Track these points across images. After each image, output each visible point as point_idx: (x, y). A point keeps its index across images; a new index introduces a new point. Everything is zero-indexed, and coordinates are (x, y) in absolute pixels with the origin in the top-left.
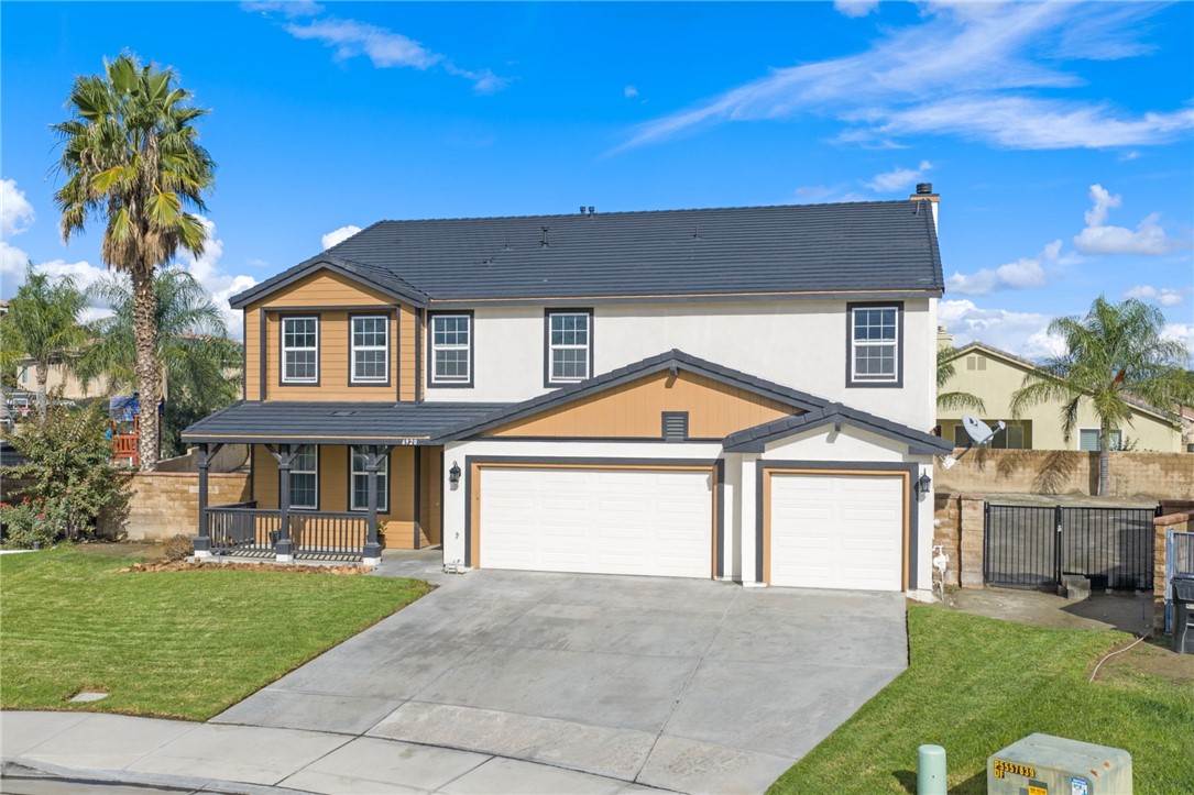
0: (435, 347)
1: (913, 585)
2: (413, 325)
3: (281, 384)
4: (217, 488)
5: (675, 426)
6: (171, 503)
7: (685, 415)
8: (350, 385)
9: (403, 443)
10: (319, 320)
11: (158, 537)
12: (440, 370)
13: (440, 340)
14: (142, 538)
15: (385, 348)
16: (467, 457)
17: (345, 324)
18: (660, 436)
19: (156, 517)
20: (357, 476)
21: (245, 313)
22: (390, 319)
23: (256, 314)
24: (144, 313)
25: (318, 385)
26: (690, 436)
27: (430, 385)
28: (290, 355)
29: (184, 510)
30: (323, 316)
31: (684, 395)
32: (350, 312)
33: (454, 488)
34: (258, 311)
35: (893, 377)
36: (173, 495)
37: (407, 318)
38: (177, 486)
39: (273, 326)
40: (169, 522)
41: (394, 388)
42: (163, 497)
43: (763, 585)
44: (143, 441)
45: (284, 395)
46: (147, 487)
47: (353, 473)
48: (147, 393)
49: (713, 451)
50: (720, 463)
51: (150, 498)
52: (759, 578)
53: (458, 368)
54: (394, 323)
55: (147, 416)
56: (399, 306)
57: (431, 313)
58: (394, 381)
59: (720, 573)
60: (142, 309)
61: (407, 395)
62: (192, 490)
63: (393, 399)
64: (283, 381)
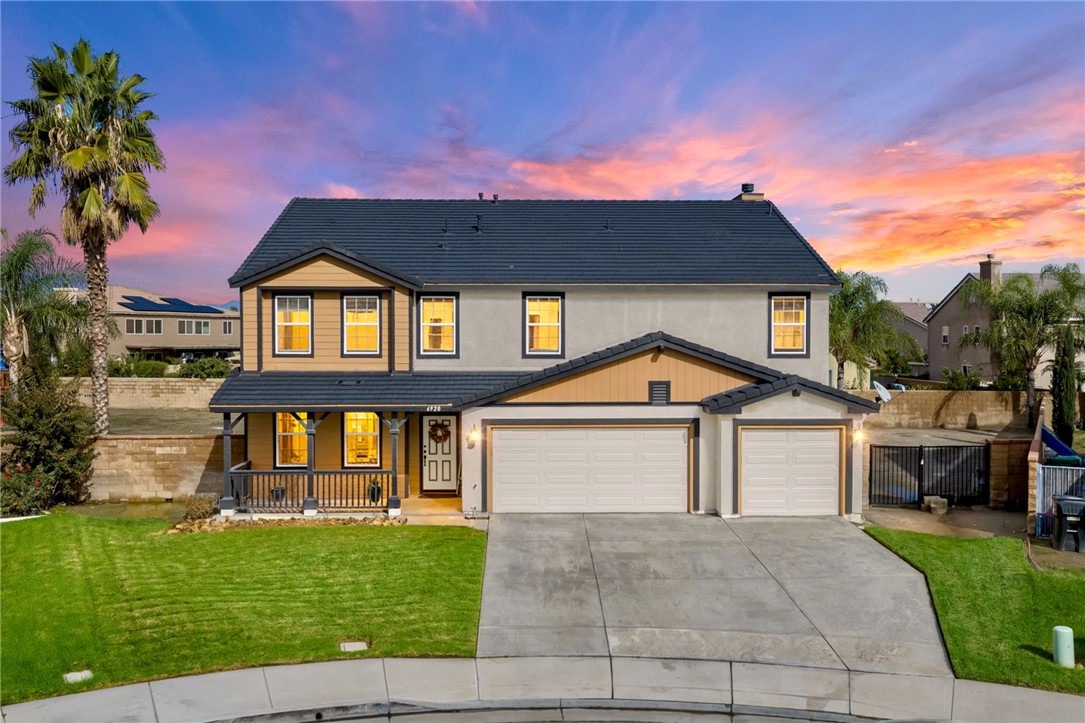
0: (423, 324)
1: (849, 510)
2: (407, 305)
3: (274, 355)
4: (185, 449)
5: (659, 392)
6: (137, 464)
7: (667, 384)
8: (343, 356)
9: (428, 410)
10: (312, 298)
11: (125, 497)
14: (108, 498)
15: (377, 324)
16: (483, 420)
17: (338, 303)
18: (647, 400)
19: (122, 477)
20: (348, 436)
21: (241, 291)
22: (380, 298)
23: (251, 295)
24: (99, 284)
25: (312, 356)
26: (672, 400)
27: (419, 356)
29: (150, 470)
30: (315, 296)
31: (667, 368)
32: (341, 293)
34: (255, 290)
35: (802, 350)
36: (139, 456)
37: (401, 299)
38: (143, 448)
39: (267, 303)
40: (136, 483)
41: (385, 358)
42: (128, 459)
43: (736, 516)
45: (278, 365)
46: (111, 449)
47: (346, 434)
48: (101, 360)
49: (690, 412)
50: (696, 422)
51: (114, 460)
52: (735, 510)
54: (385, 303)
55: (102, 382)
56: (394, 288)
57: (419, 295)
58: (385, 353)
59: (696, 507)
60: (98, 281)
61: (401, 365)
62: (159, 451)
63: (385, 368)
64: (277, 352)
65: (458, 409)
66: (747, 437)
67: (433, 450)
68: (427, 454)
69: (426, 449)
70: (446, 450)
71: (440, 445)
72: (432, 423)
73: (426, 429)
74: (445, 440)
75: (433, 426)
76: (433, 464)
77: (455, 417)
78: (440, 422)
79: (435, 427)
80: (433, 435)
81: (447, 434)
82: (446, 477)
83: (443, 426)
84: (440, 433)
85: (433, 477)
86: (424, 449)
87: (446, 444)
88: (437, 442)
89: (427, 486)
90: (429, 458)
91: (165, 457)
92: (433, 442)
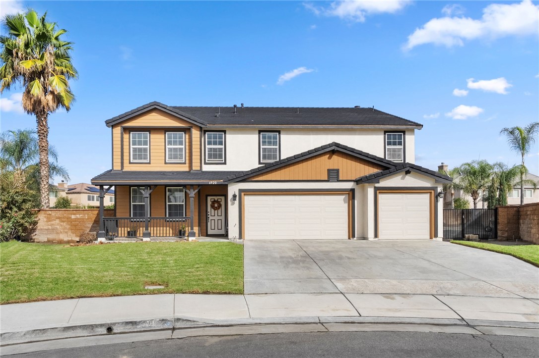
0: (207, 146)
1: (436, 236)
2: (199, 136)
3: (130, 163)
4: (86, 215)
5: (333, 175)
6: (62, 223)
7: (338, 171)
8: (166, 163)
9: (210, 183)
10: (150, 133)
11: (55, 240)
12: (210, 156)
13: (209, 143)
14: (46, 240)
15: (183, 147)
16: (239, 189)
17: (163, 136)
18: (327, 179)
19: (53, 230)
20: (169, 205)
21: (112, 128)
22: (185, 134)
23: (118, 130)
25: (149, 163)
26: (340, 179)
27: (205, 163)
28: (135, 150)
29: (68, 227)
31: (337, 162)
32: (165, 130)
33: (233, 204)
34: (119, 128)
35: (402, 161)
36: (63, 219)
37: (196, 133)
38: (65, 215)
39: (126, 136)
40: (61, 232)
41: (187, 165)
42: (57, 221)
43: (377, 239)
44: (43, 195)
45: (132, 168)
46: (49, 216)
47: (167, 203)
48: (45, 172)
49: (349, 185)
50: (353, 190)
51: (50, 221)
52: (376, 236)
53: (219, 156)
54: (187, 136)
55: (45, 183)
56: (192, 127)
57: (205, 131)
58: (187, 162)
60: (42, 132)
61: (196, 167)
62: (73, 217)
63: (187, 169)
64: (131, 161)
65: (226, 183)
66: (382, 197)
67: (213, 214)
68: (209, 216)
69: (209, 213)
70: (220, 214)
71: (216, 211)
72: (212, 200)
73: (209, 203)
74: (219, 209)
75: (213, 202)
76: (213, 221)
77: (224, 197)
78: (216, 199)
79: (214, 202)
80: (212, 206)
81: (220, 206)
82: (220, 228)
83: (218, 202)
84: (216, 205)
85: (213, 228)
86: (208, 213)
87: (219, 211)
88: (215, 210)
89: (210, 232)
90: (211, 218)
91: (76, 220)
92: (213, 210)
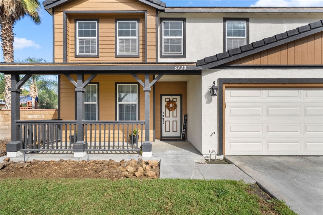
0: (164, 37)
3: (76, 57)
8: (116, 57)
10: (98, 22)
12: (167, 48)
13: (166, 33)
15: (136, 37)
16: (219, 79)
17: (113, 26)
20: (120, 105)
21: (53, 14)
22: (138, 22)
23: (60, 17)
25: (98, 57)
27: (162, 56)
28: (81, 42)
30: (100, 21)
32: (115, 18)
33: (209, 101)
34: (61, 14)
37: (151, 19)
38: (22, 115)
39: (71, 26)
41: (141, 58)
47: (118, 103)
53: (177, 48)
54: (141, 26)
56: (146, 12)
57: (162, 19)
58: (141, 55)
61: (151, 58)
64: (77, 55)
65: (200, 68)
67: (168, 115)
68: (164, 117)
69: (164, 114)
70: (175, 115)
71: (171, 112)
72: (167, 100)
73: (164, 103)
74: (174, 109)
75: (168, 102)
76: (168, 123)
78: (171, 99)
79: (169, 102)
80: (167, 107)
81: (175, 106)
82: (175, 130)
83: (172, 102)
84: (171, 106)
85: (168, 130)
86: (163, 114)
87: (175, 112)
88: (170, 110)
89: (165, 134)
90: (165, 119)
92: (168, 111)
